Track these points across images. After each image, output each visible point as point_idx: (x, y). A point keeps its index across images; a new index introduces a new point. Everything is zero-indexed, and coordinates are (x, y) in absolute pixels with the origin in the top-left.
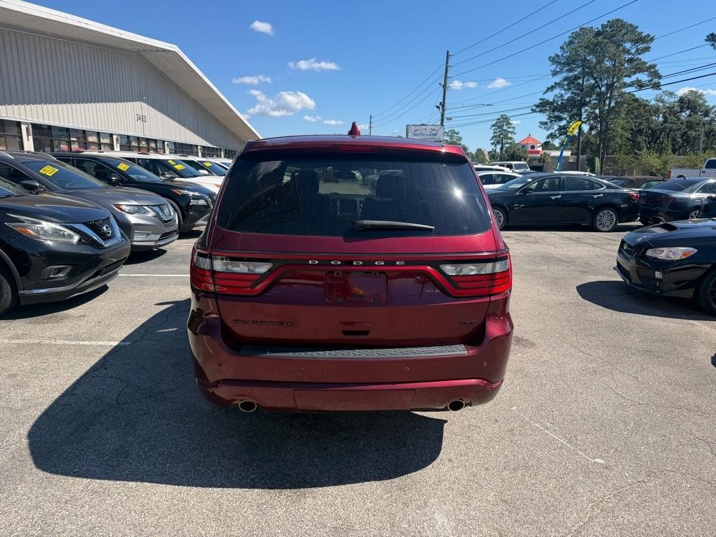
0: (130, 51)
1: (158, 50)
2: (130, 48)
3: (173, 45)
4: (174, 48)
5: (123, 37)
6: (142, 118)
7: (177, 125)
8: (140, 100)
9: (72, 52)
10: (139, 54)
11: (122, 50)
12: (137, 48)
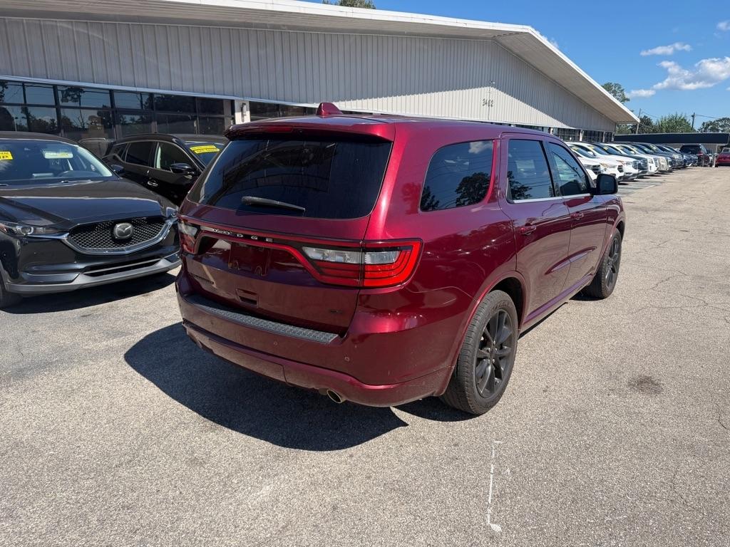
0: (485, 38)
1: (511, 33)
2: (484, 35)
3: (525, 27)
4: (528, 29)
5: (468, 26)
6: (489, 103)
7: (528, 107)
8: (489, 84)
9: (426, 47)
10: (495, 41)
11: (476, 38)
12: (491, 35)
